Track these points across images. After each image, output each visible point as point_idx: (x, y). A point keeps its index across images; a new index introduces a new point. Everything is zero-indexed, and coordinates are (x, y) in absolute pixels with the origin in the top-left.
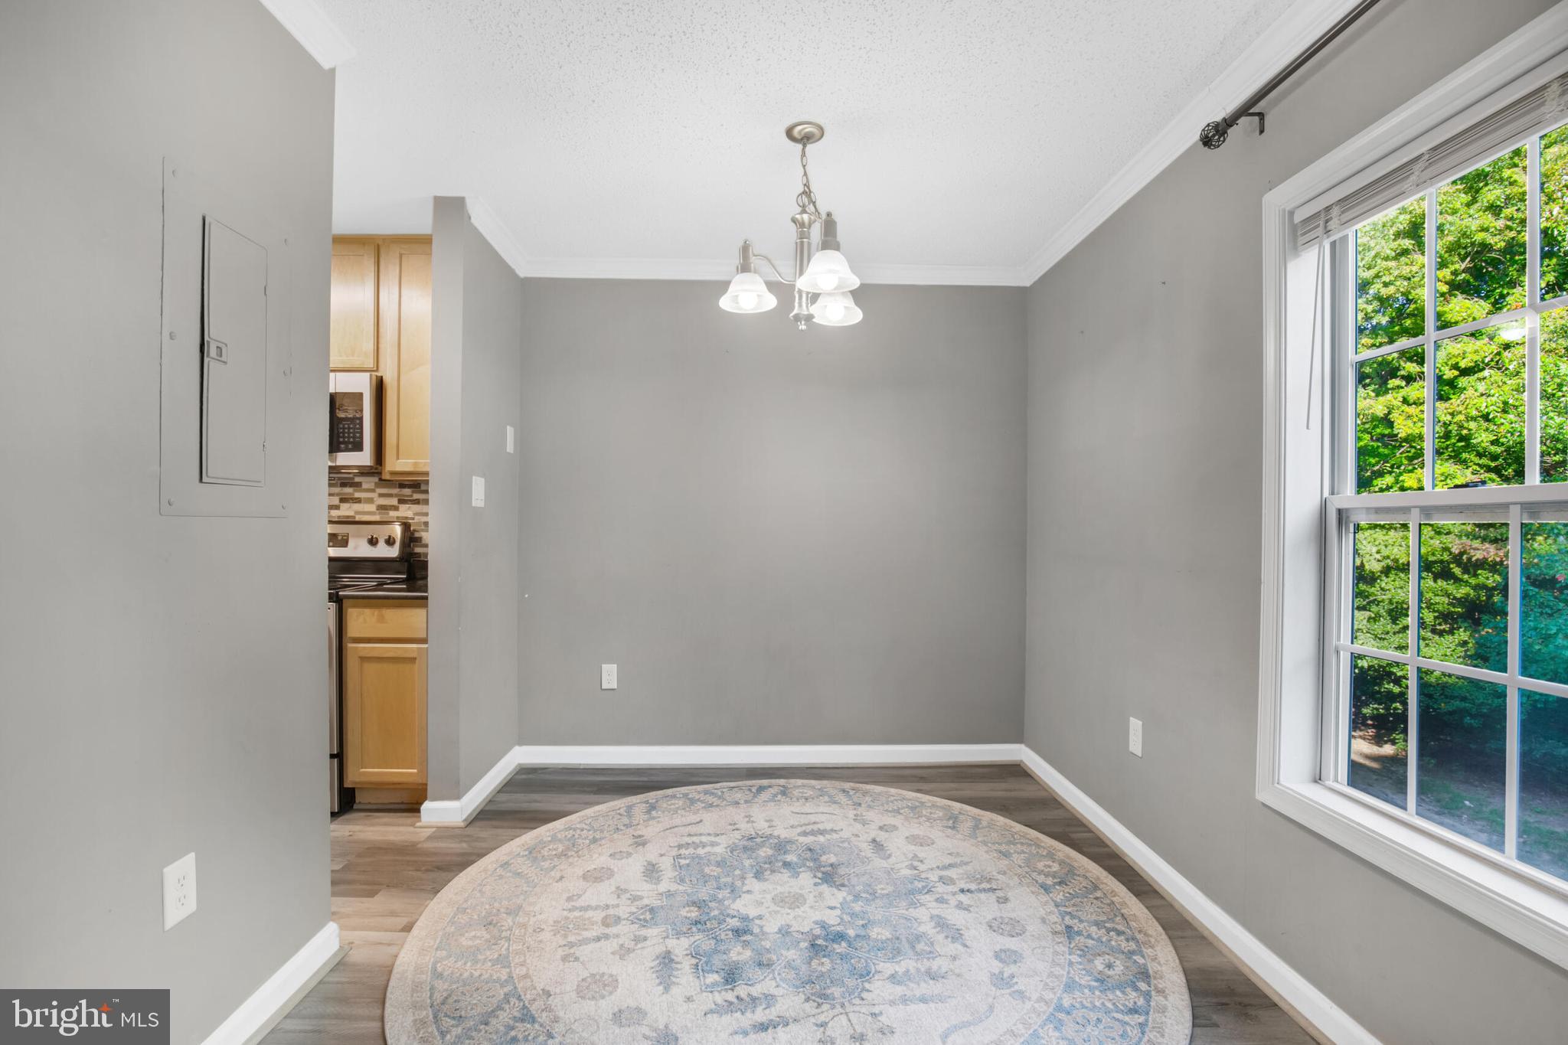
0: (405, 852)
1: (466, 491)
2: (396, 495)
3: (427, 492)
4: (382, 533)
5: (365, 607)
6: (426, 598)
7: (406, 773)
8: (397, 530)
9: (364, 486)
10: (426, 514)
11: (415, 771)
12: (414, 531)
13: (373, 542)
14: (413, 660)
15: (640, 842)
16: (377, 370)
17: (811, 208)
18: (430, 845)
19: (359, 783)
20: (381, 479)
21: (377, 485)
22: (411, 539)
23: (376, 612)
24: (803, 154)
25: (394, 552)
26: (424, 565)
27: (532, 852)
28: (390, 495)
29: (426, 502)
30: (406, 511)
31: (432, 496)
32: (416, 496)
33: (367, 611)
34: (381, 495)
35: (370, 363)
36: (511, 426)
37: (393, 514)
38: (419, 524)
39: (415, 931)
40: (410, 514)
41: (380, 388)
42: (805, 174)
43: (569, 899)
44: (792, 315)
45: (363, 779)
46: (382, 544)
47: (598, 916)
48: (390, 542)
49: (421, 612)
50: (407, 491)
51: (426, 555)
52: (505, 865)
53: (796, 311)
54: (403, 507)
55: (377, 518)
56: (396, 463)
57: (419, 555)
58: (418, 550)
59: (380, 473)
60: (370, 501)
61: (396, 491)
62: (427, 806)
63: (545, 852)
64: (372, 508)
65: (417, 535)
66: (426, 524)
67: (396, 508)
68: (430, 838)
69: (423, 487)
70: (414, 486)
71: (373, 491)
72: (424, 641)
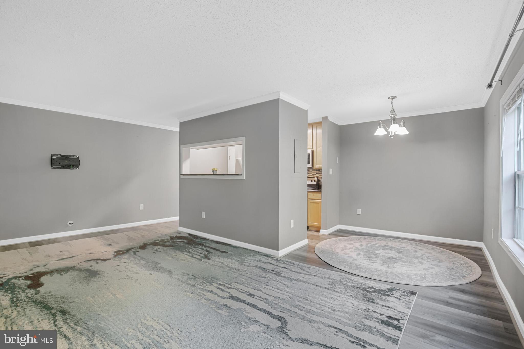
0: (318, 236)
1: (328, 171)
2: (316, 172)
3: (321, 171)
4: (313, 179)
5: (311, 193)
6: (321, 192)
7: (317, 224)
8: (316, 179)
9: (310, 170)
10: (321, 176)
11: (319, 224)
12: (319, 179)
13: (312, 181)
14: (319, 203)
15: (361, 242)
16: (312, 149)
17: (394, 113)
18: (321, 236)
19: (309, 225)
20: (313, 169)
21: (312, 170)
22: (318, 181)
23: (313, 194)
24: (392, 102)
25: (315, 183)
26: (321, 186)
27: (339, 240)
28: (314, 172)
29: (321, 173)
30: (318, 175)
31: (322, 172)
32: (319, 172)
33: (311, 194)
34: (313, 172)
35: (311, 148)
36: (338, 157)
37: (315, 176)
38: (320, 178)
39: (318, 244)
40: (318, 176)
41: (313, 152)
42: (392, 106)
43: (344, 245)
44: (389, 136)
45: (310, 224)
46: (313, 181)
47: (349, 248)
48: (315, 181)
49: (320, 194)
50: (318, 171)
51: (321, 184)
52: (334, 240)
53: (390, 135)
54: (317, 174)
55: (312, 177)
56: (316, 166)
57: (320, 184)
58: (320, 183)
59: (313, 168)
60: (311, 173)
61: (316, 171)
62: (321, 230)
63: (342, 240)
64: (311, 175)
65: (320, 180)
66: (321, 178)
67: (316, 175)
68: (321, 235)
69: (321, 170)
70: (319, 170)
71: (311, 171)
72: (321, 200)
